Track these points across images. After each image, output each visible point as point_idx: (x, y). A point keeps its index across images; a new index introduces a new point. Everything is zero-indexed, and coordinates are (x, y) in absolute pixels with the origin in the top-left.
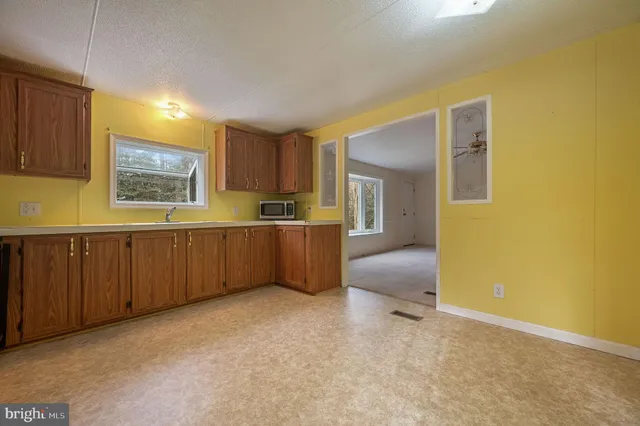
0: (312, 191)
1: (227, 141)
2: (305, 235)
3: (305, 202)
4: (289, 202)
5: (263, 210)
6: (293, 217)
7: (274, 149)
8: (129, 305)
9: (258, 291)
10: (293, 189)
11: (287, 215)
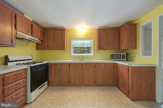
0: (136, 48)
1: (98, 34)
2: (129, 71)
3: (132, 54)
4: (123, 54)
5: (112, 57)
6: (125, 60)
7: (117, 33)
8: (69, 82)
9: (107, 87)
10: (125, 48)
11: (122, 59)
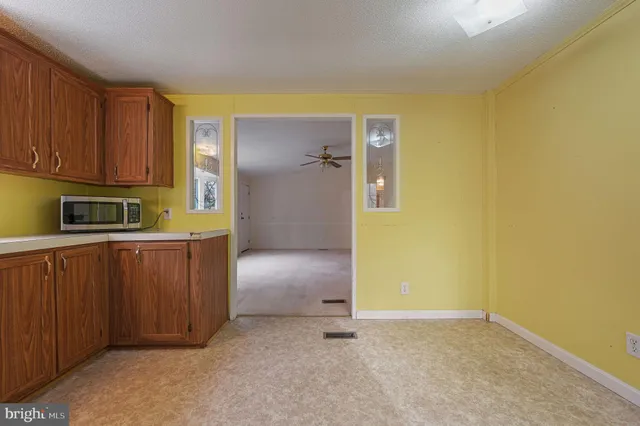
0: (172, 185)
2: (189, 257)
3: (157, 202)
4: (131, 201)
6: (138, 225)
10: (144, 179)
11: (129, 222)
